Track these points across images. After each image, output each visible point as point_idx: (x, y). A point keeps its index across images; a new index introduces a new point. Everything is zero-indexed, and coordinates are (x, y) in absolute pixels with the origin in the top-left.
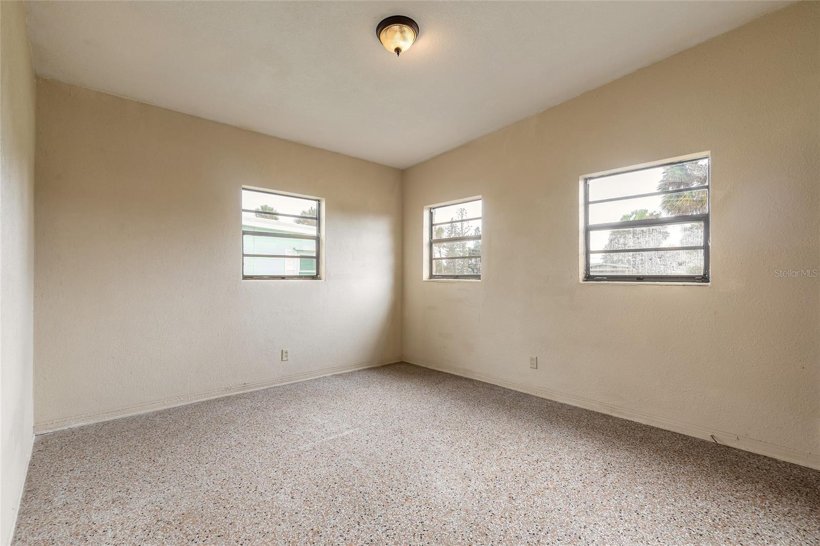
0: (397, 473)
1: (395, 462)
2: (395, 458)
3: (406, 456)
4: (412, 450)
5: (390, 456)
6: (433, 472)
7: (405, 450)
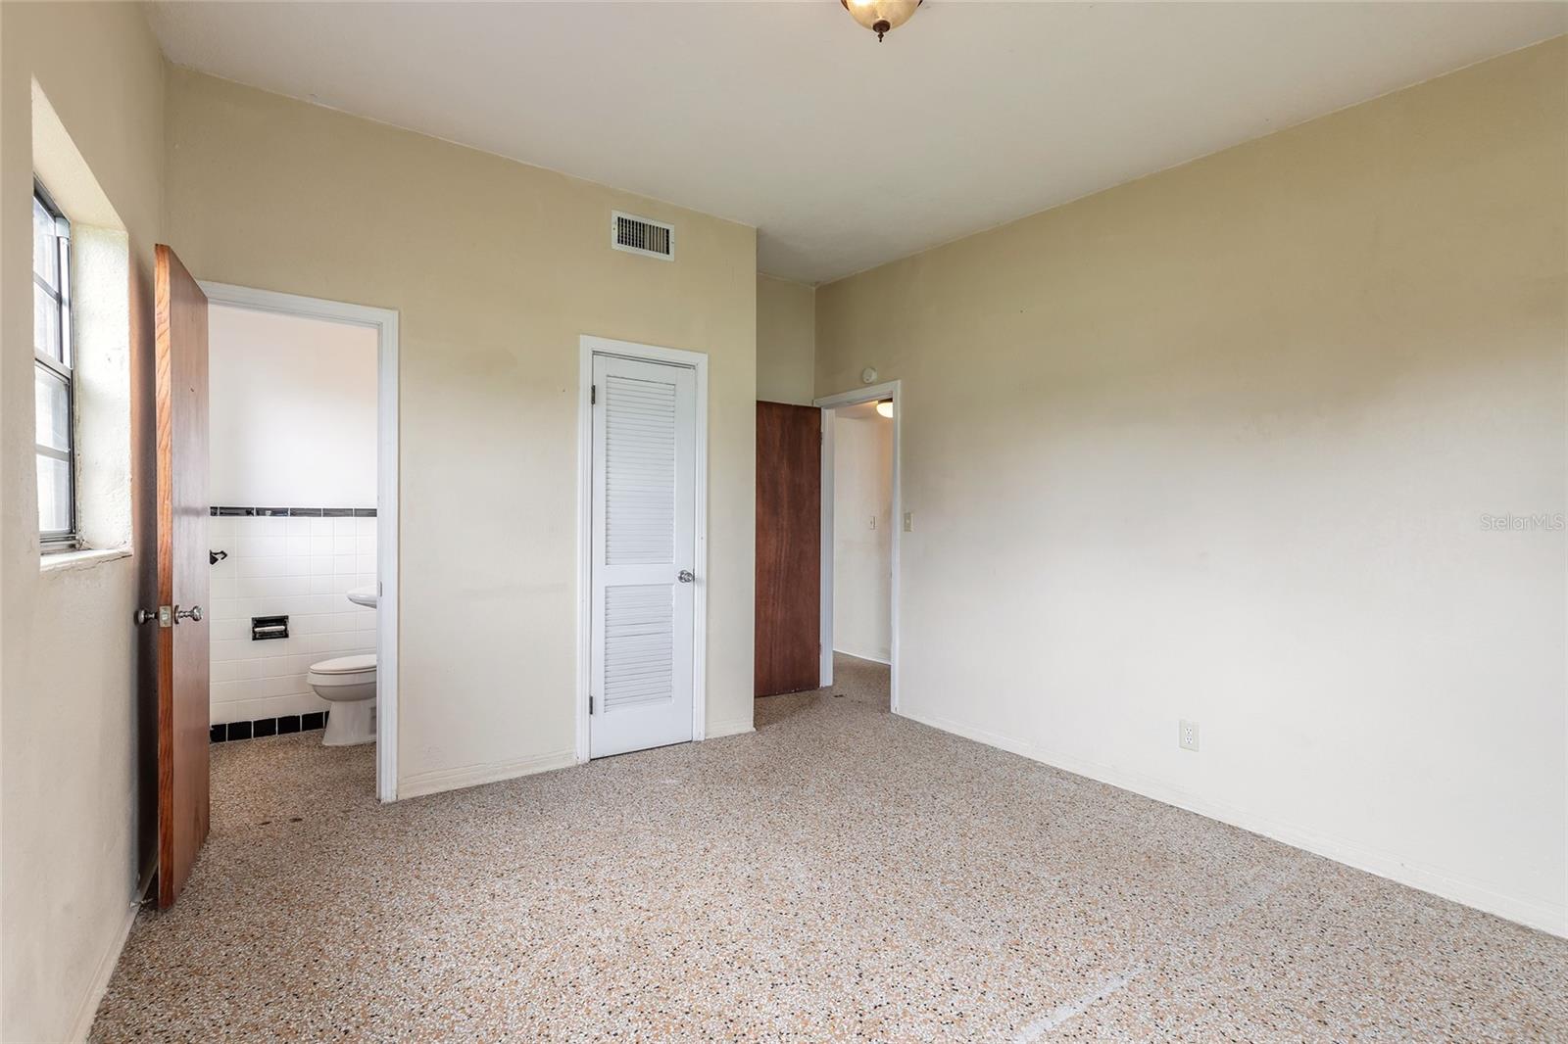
0: (872, 897)
1: (877, 919)
2: (878, 930)
3: (852, 933)
4: (837, 947)
5: (888, 935)
6: (807, 894)
7: (854, 948)
